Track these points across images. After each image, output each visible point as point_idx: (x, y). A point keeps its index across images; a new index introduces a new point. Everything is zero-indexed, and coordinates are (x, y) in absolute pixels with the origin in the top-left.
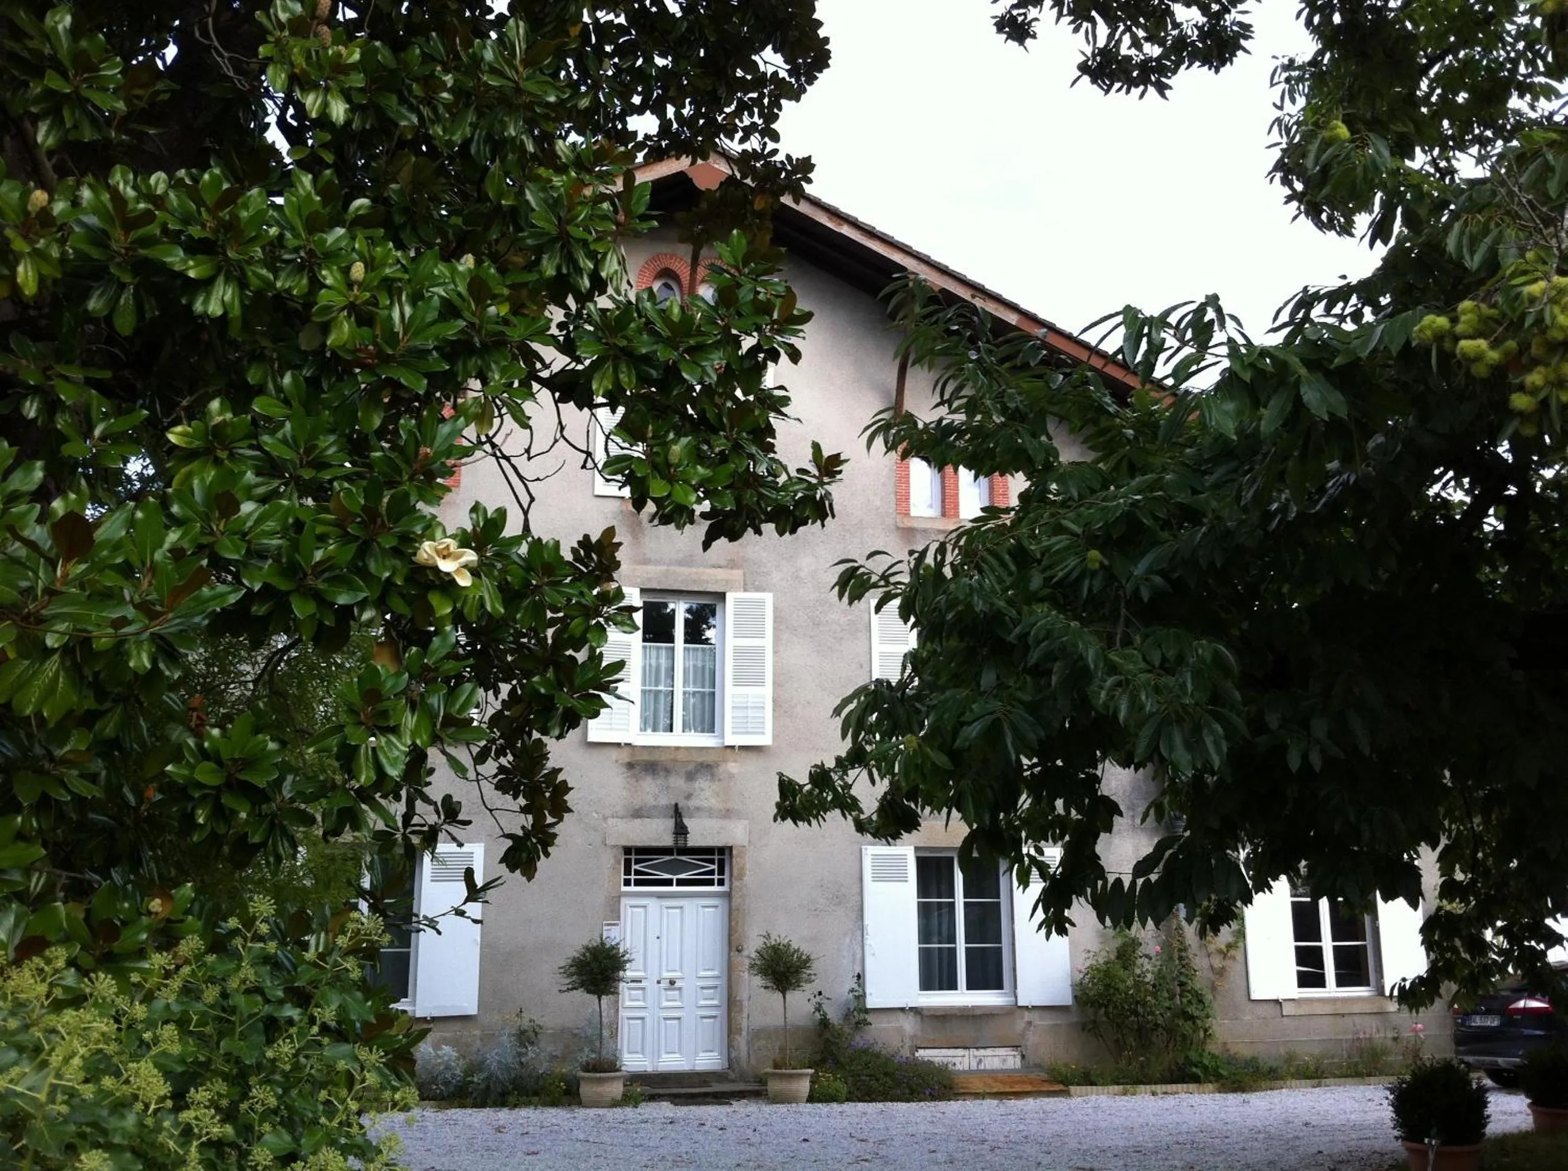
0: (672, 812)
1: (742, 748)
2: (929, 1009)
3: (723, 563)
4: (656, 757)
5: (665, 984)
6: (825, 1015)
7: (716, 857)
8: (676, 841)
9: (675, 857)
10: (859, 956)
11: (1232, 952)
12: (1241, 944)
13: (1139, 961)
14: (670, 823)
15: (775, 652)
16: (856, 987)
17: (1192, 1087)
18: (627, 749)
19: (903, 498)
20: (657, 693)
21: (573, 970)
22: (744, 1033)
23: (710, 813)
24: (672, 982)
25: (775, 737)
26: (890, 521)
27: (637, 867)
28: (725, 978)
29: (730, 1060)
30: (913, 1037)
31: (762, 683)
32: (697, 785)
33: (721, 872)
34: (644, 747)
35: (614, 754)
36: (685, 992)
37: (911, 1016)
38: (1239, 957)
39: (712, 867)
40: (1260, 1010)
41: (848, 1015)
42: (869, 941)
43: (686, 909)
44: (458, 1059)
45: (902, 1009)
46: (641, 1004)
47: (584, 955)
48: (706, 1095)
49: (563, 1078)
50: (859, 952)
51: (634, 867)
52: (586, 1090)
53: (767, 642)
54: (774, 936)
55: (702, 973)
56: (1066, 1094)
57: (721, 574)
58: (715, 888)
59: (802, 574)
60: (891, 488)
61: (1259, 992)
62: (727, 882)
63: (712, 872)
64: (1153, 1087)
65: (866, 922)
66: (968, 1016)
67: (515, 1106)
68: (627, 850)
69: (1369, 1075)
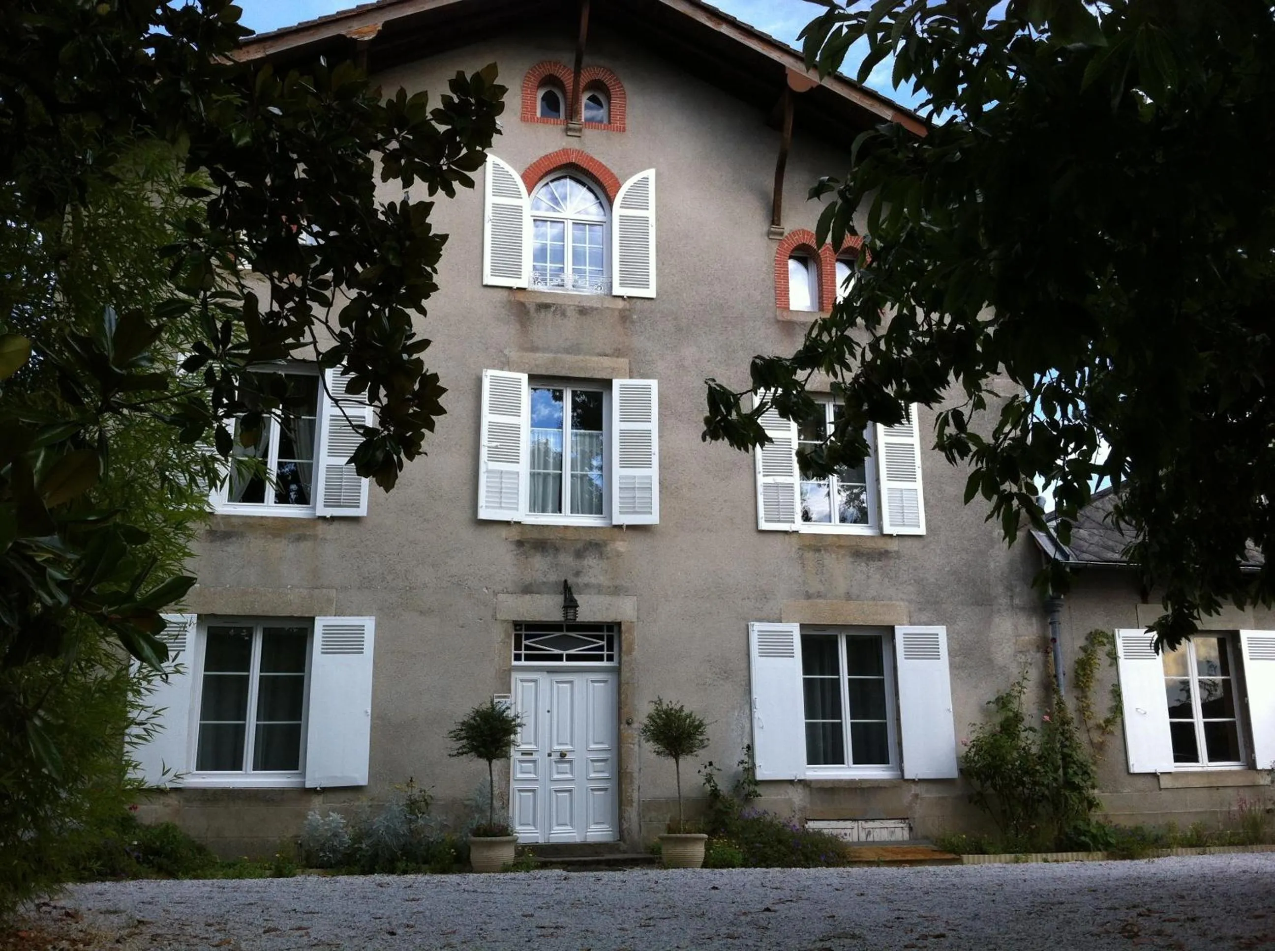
0: (561, 588)
1: (629, 527)
2: (818, 781)
3: (609, 351)
4: (546, 535)
5: (555, 757)
6: (715, 786)
7: (605, 634)
8: (566, 615)
9: (565, 633)
10: (747, 729)
11: (1110, 728)
12: (1119, 720)
13: (1023, 735)
14: (560, 599)
15: (660, 437)
16: (746, 759)
17: (1081, 855)
18: (517, 526)
19: (782, 292)
20: (546, 476)
21: (463, 734)
22: (635, 804)
23: (599, 590)
24: (563, 755)
25: (661, 517)
26: (770, 314)
27: (527, 642)
28: (615, 752)
29: (621, 832)
30: (803, 809)
31: (649, 465)
32: (585, 562)
33: (610, 648)
34: (533, 526)
35: (504, 532)
36: (575, 764)
37: (800, 789)
38: (1118, 733)
39: (601, 643)
40: (1140, 783)
41: (738, 787)
42: (758, 714)
43: (576, 683)
44: (346, 826)
45: (791, 782)
46: (532, 776)
47: (474, 718)
48: (599, 862)
49: (453, 845)
50: (748, 726)
51: (525, 642)
52: (476, 856)
53: (653, 426)
54: (665, 702)
55: (593, 746)
56: (959, 861)
57: (606, 362)
58: (604, 664)
59: (686, 364)
60: (770, 283)
61: (1136, 766)
62: (616, 658)
63: (601, 648)
64: (1044, 855)
65: (754, 696)
66: (856, 789)
67: (405, 872)
68: (517, 625)
69: (1252, 843)
